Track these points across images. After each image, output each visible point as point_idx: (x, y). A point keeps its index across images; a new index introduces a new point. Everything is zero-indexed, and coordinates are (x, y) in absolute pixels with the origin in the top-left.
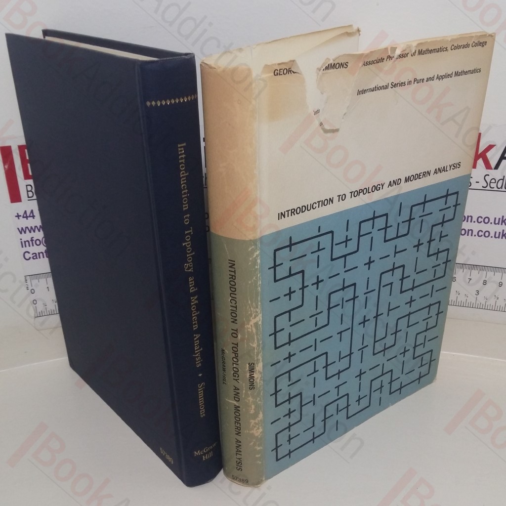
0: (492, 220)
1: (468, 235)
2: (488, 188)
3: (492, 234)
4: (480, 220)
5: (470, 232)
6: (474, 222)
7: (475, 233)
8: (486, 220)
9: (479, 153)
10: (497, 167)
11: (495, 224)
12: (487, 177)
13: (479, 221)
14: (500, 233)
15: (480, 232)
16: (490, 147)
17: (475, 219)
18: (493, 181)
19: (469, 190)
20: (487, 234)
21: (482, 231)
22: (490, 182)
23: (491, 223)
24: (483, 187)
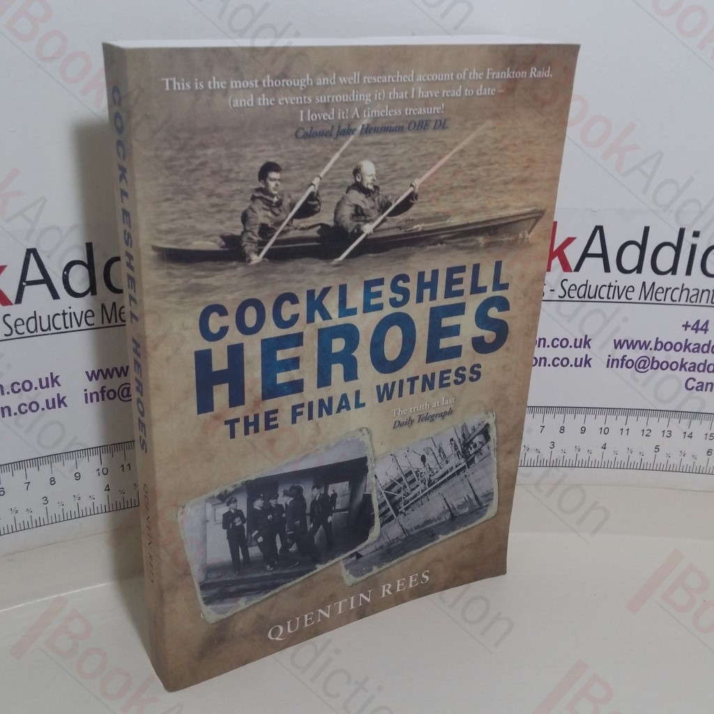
0: (571, 343)
1: (540, 365)
2: (567, 298)
3: (572, 362)
4: (556, 343)
5: (543, 361)
6: (548, 346)
7: (549, 361)
8: (564, 343)
9: (554, 249)
10: (577, 269)
11: (576, 347)
12: (564, 283)
13: (555, 345)
14: (582, 359)
15: (556, 360)
16: (569, 241)
17: (549, 342)
18: (573, 288)
19: (543, 302)
20: (565, 362)
21: (559, 359)
22: (569, 290)
23: (571, 347)
24: (559, 297)
